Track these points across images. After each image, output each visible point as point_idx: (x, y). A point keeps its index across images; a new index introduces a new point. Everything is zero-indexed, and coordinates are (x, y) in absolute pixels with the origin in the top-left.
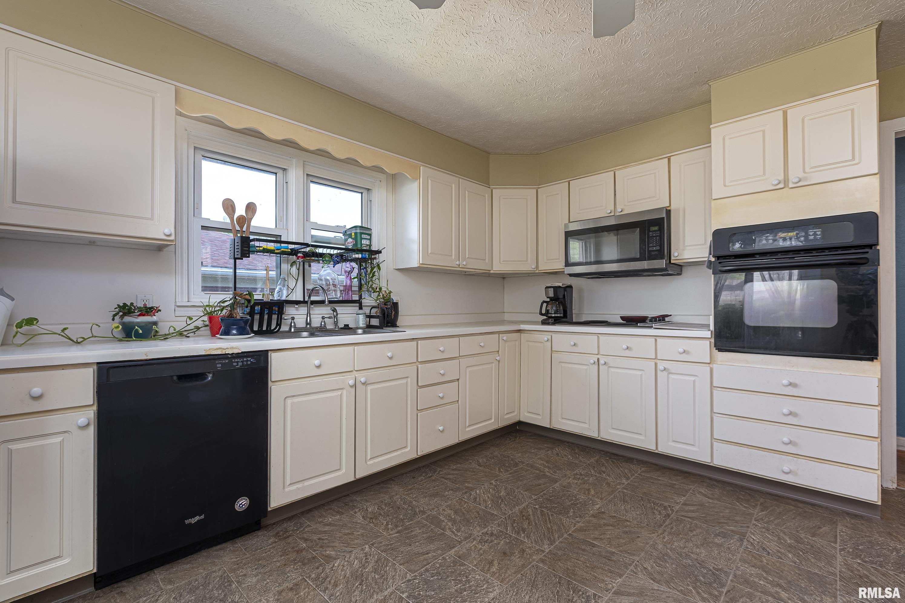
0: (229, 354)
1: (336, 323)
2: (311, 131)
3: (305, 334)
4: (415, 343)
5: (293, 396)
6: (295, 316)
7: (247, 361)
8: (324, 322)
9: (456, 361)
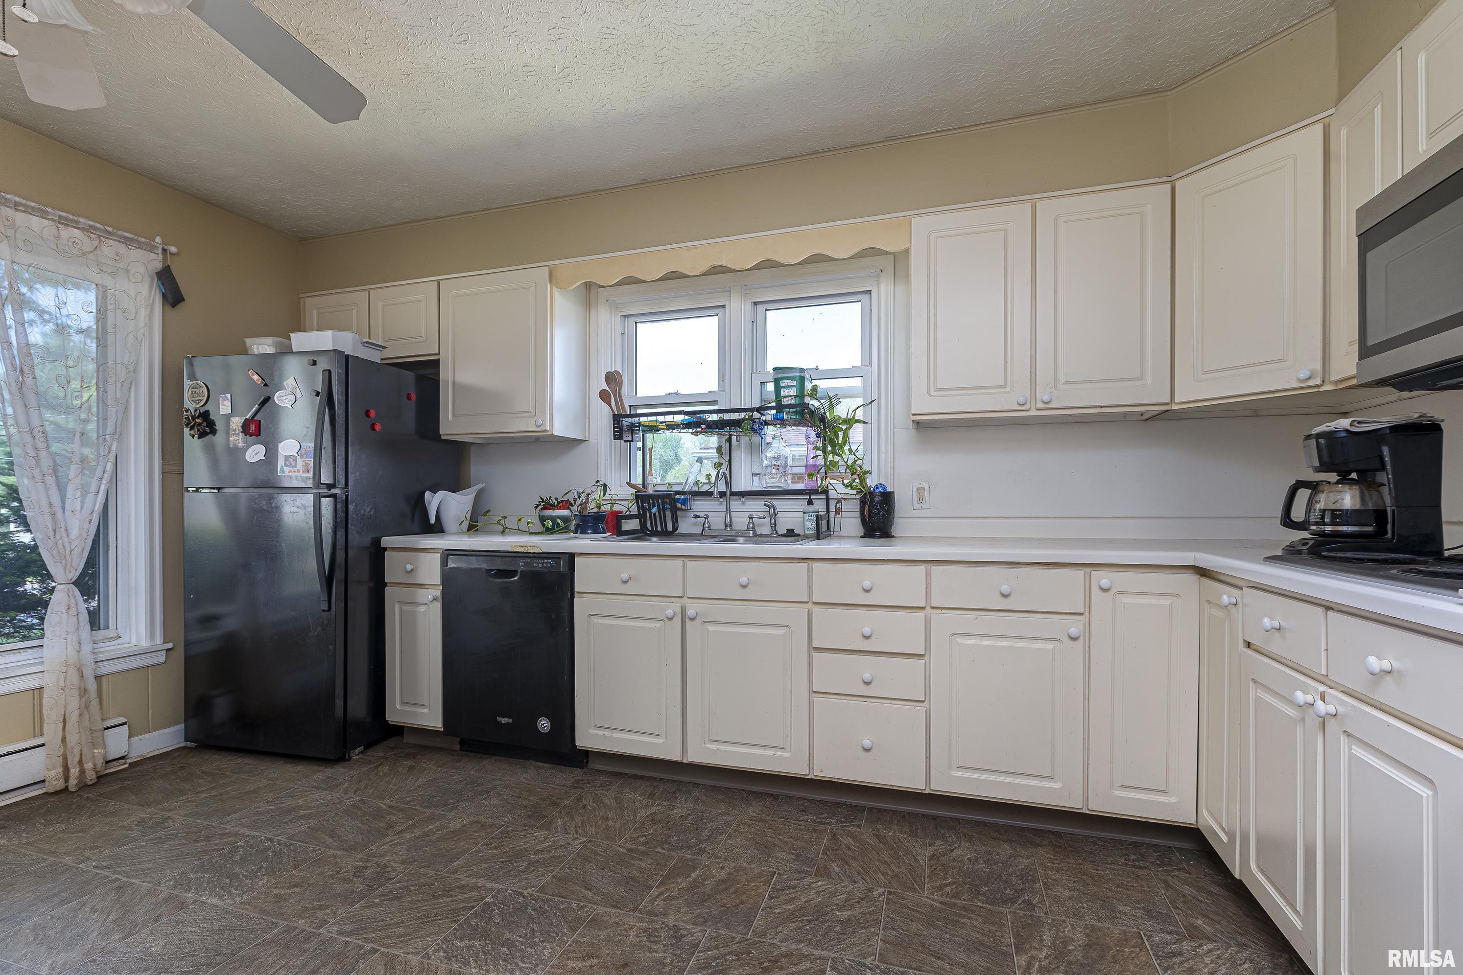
0: (531, 553)
1: (774, 526)
2: (695, 247)
3: (741, 540)
4: (804, 566)
5: (598, 616)
6: (710, 514)
7: (548, 563)
8: (753, 523)
9: (920, 616)
